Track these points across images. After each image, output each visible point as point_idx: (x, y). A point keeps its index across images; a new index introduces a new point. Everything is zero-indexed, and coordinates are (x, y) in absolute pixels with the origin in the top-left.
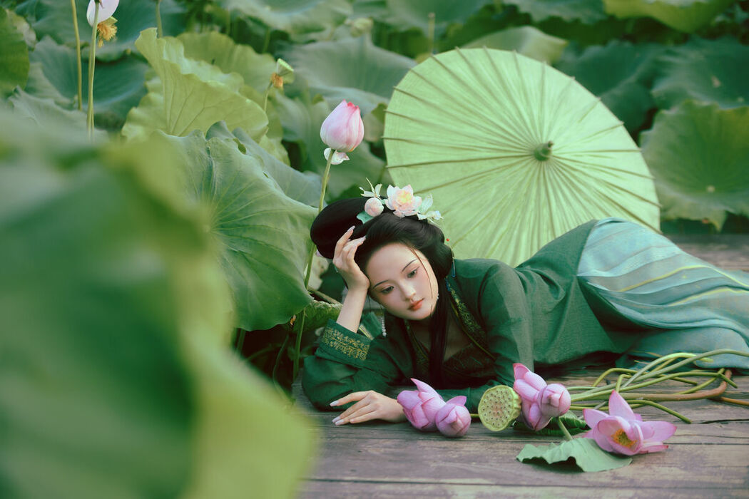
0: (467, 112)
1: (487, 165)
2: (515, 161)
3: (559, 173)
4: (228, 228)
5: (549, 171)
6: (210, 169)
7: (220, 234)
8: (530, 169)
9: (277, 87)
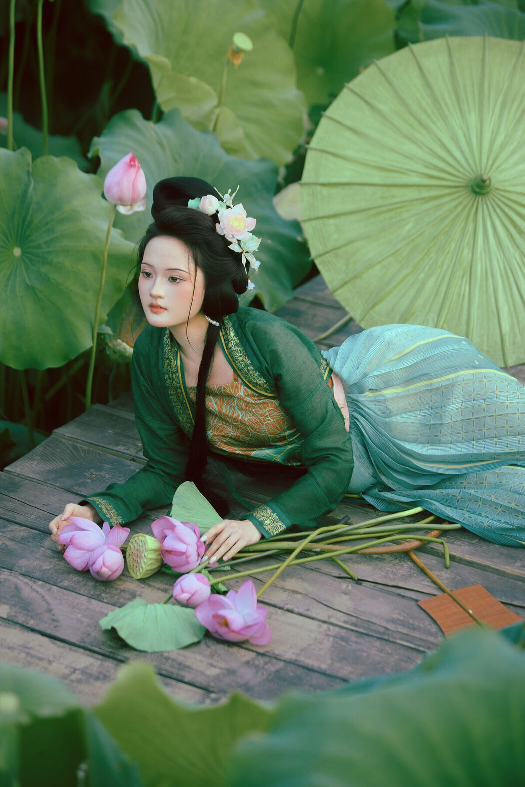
0: (416, 124)
1: (412, 194)
2: (447, 191)
3: (498, 210)
4: (33, 256)
5: (485, 207)
6: (26, 192)
7: (27, 261)
8: (462, 202)
9: (233, 65)
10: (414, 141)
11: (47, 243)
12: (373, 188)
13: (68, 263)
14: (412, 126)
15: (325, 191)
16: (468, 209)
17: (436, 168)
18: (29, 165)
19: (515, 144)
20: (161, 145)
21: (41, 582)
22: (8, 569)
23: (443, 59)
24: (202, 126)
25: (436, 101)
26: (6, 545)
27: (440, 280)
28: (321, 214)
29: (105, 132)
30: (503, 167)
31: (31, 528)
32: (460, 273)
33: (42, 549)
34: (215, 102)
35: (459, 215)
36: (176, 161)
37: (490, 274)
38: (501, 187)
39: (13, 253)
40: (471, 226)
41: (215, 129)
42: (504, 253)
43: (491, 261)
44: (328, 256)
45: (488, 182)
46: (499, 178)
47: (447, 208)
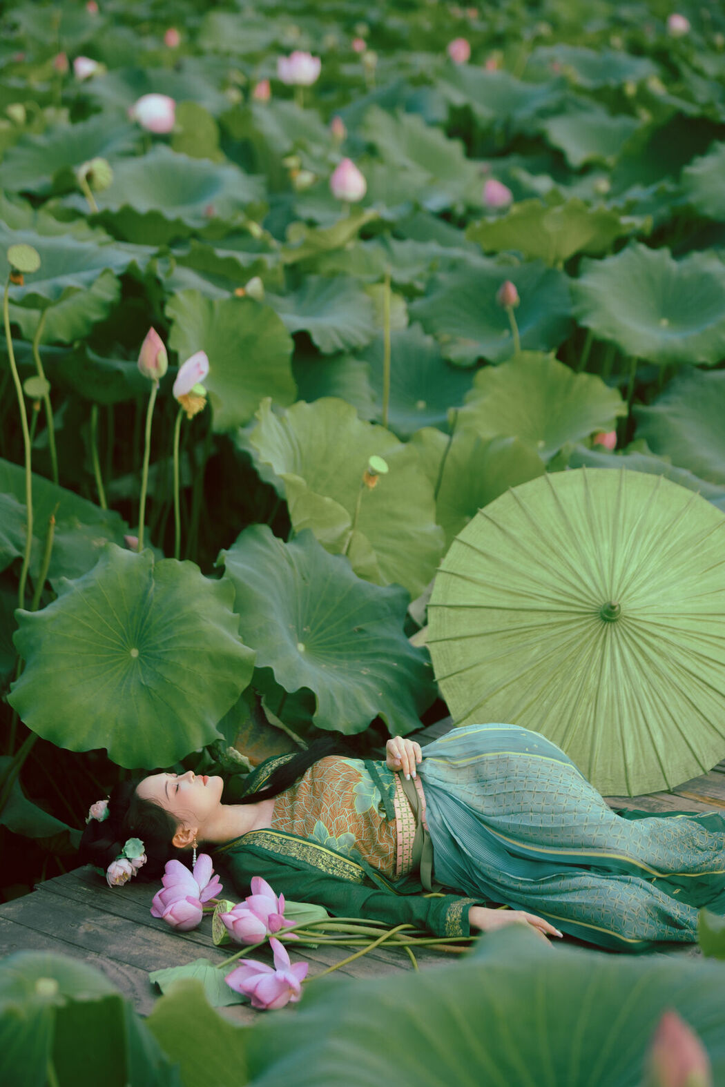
1: (540, 619)
3: (627, 638)
4: (150, 657)
5: (614, 634)
6: (146, 593)
7: (143, 662)
8: (590, 628)
9: (368, 487)
10: (545, 567)
11: (164, 643)
12: (501, 611)
13: (184, 664)
14: (543, 552)
15: (453, 612)
16: (596, 635)
17: (565, 593)
18: (151, 565)
19: (647, 574)
20: (291, 563)
21: (127, 965)
22: (96, 952)
23: (579, 489)
24: (334, 548)
25: (569, 529)
26: (98, 932)
27: (564, 707)
28: (447, 636)
29: (234, 545)
30: (634, 596)
31: (124, 918)
32: (585, 700)
33: (134, 937)
34: (348, 524)
35: (586, 642)
36: (304, 579)
37: (616, 702)
38: (631, 616)
39: (130, 655)
40: (599, 652)
41: (347, 554)
42: (631, 683)
43: (617, 689)
44: (451, 678)
45: (617, 609)
46: (629, 606)
47: (574, 633)
